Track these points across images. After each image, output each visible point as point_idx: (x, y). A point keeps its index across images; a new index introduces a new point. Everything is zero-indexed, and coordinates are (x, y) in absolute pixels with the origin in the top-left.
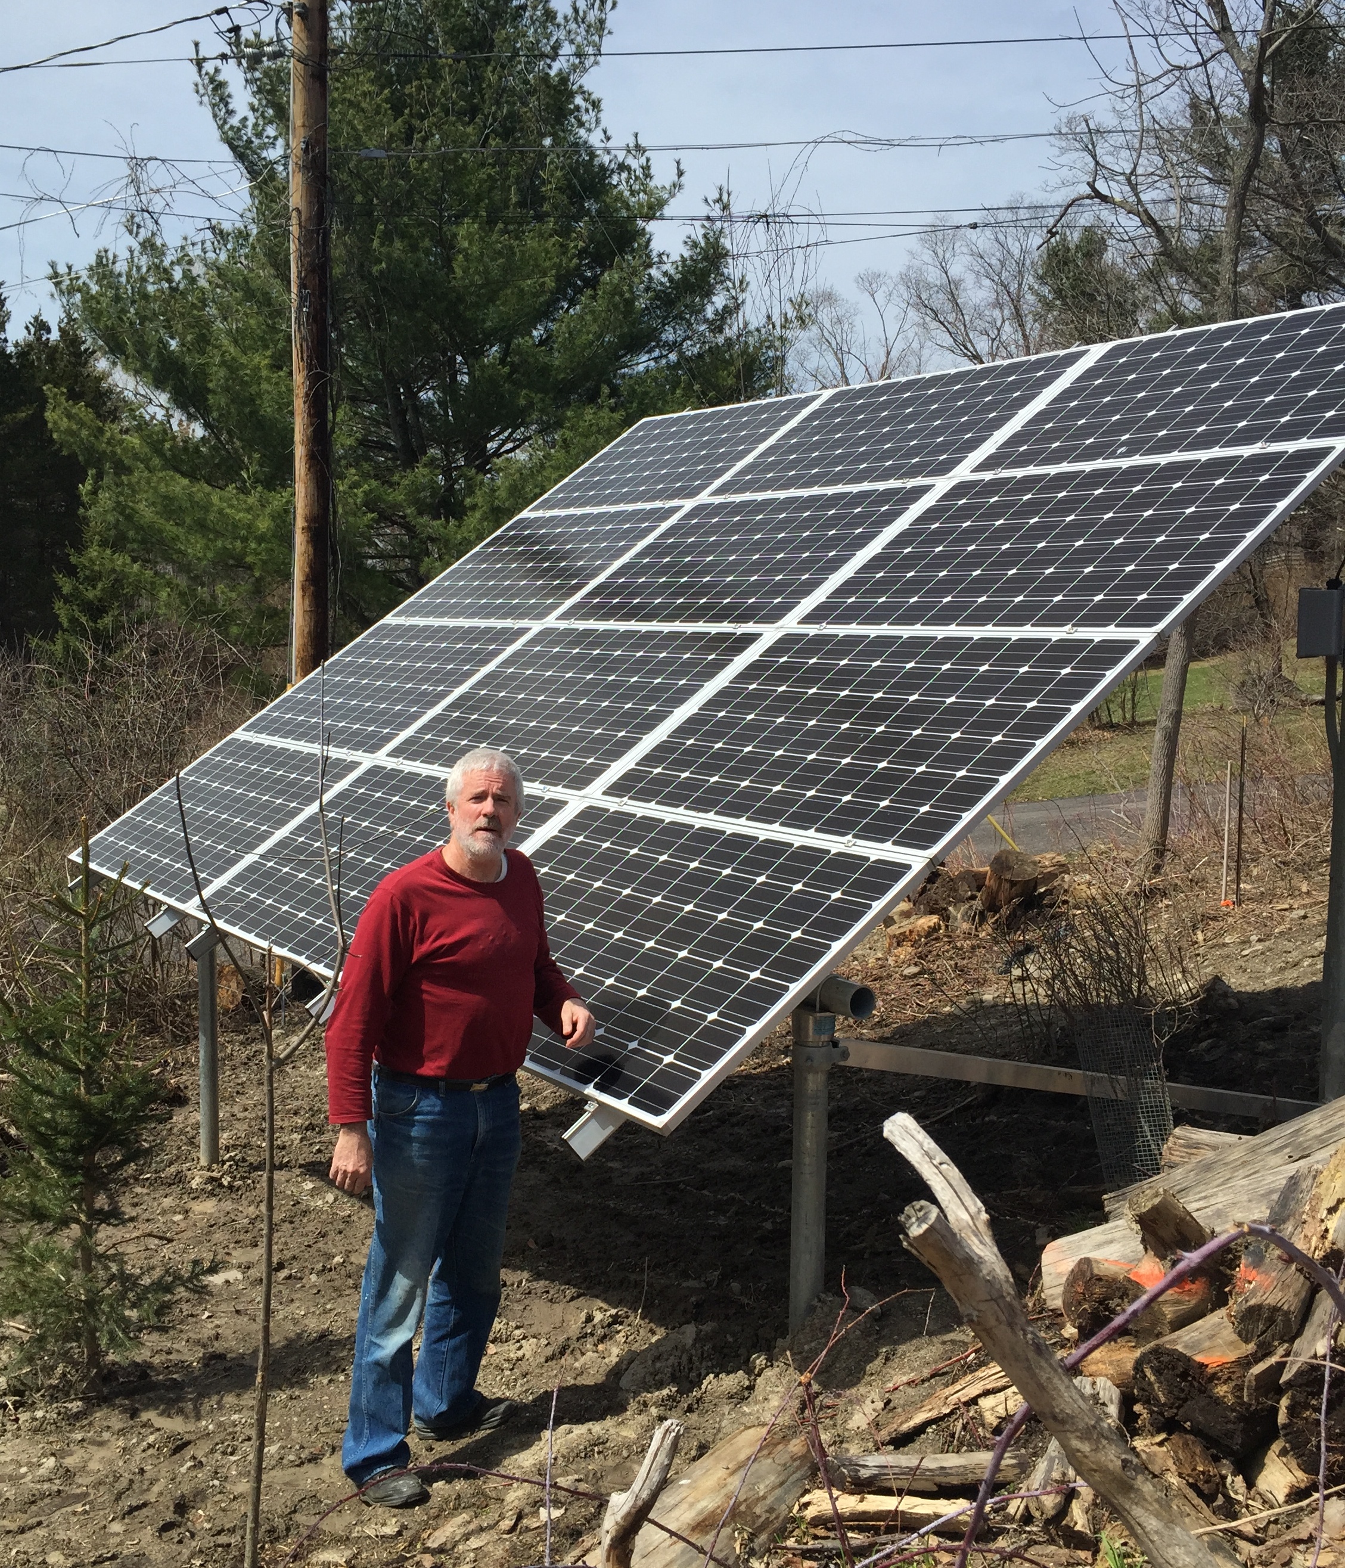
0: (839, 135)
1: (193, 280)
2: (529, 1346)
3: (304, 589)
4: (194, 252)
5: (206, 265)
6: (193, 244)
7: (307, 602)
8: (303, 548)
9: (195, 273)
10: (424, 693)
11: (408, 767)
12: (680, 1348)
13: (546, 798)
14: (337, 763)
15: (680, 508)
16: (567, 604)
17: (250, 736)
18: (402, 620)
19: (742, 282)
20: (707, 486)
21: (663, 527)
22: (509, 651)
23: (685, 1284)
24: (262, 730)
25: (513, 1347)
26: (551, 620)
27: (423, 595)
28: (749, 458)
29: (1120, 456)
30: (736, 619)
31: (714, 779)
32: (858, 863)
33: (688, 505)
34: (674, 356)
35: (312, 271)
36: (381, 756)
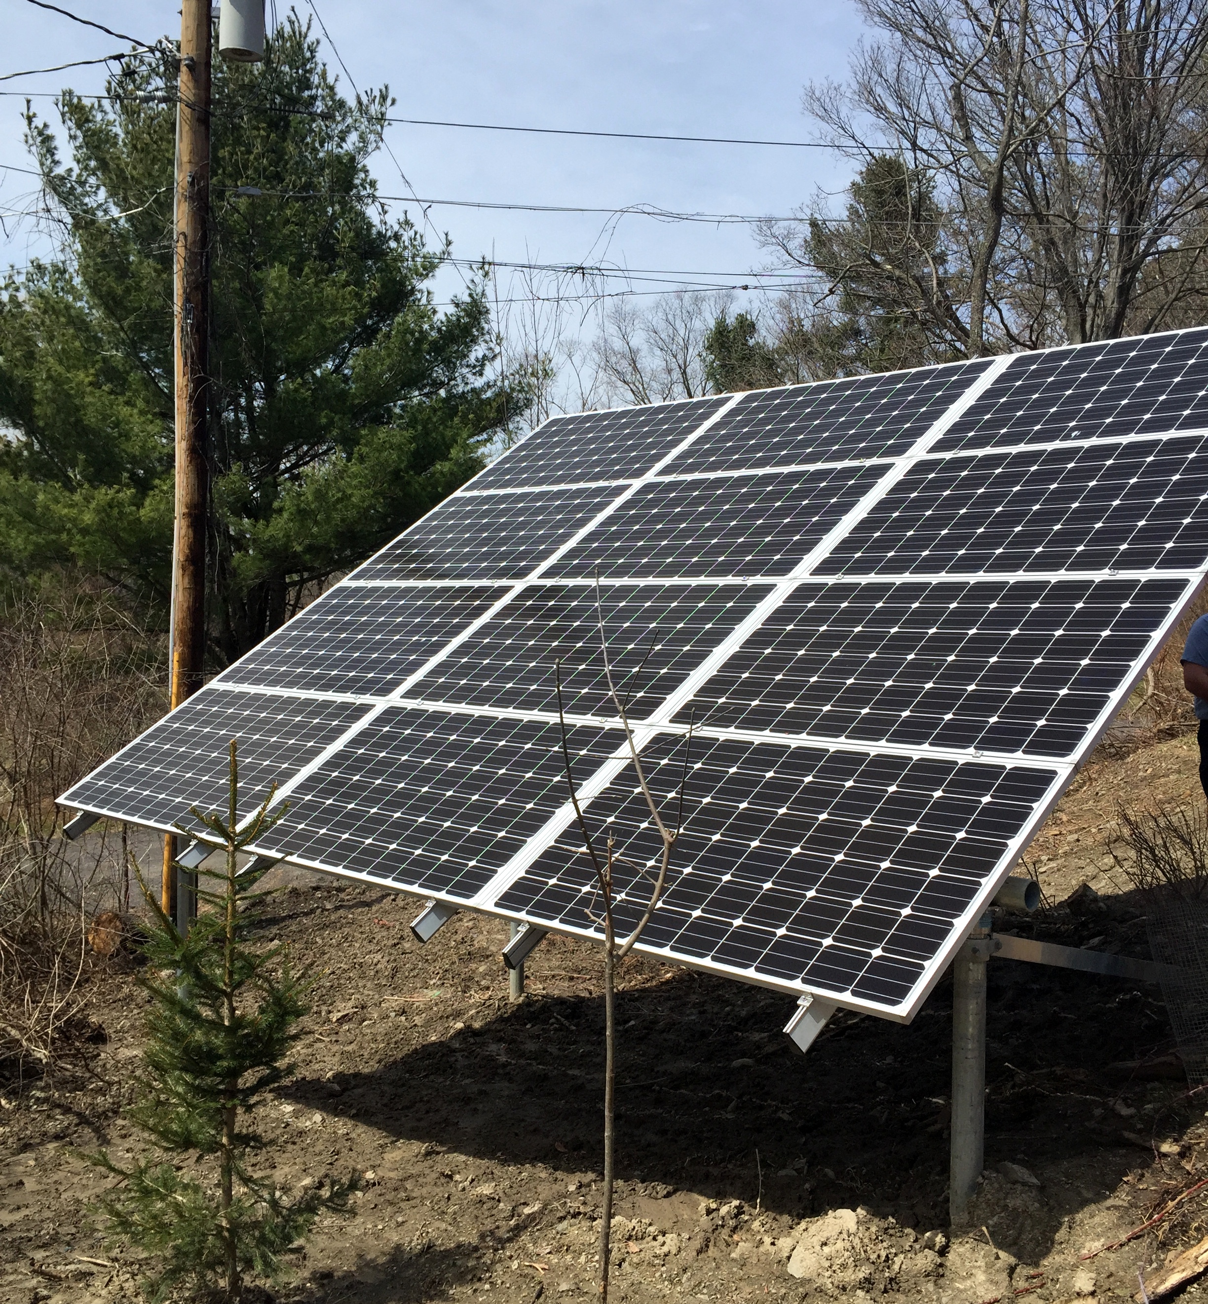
0: (640, 207)
1: (19, 305)
2: (671, 1242)
3: (184, 569)
4: (20, 279)
5: (29, 292)
6: (19, 273)
7: (186, 580)
8: (183, 532)
9: (21, 299)
10: (418, 644)
11: (431, 706)
12: (845, 1232)
13: (607, 728)
14: (345, 706)
15: (629, 486)
16: (544, 566)
17: (230, 686)
18: (361, 583)
19: (498, 337)
20: (649, 469)
21: (619, 501)
22: (498, 606)
23: (782, 1173)
24: (242, 680)
25: (654, 1243)
26: (533, 579)
27: (376, 562)
28: (683, 446)
29: (1076, 438)
30: (740, 573)
31: (789, 706)
32: (995, 771)
33: (637, 484)
34: (442, 393)
35: (196, 288)
36: (395, 699)
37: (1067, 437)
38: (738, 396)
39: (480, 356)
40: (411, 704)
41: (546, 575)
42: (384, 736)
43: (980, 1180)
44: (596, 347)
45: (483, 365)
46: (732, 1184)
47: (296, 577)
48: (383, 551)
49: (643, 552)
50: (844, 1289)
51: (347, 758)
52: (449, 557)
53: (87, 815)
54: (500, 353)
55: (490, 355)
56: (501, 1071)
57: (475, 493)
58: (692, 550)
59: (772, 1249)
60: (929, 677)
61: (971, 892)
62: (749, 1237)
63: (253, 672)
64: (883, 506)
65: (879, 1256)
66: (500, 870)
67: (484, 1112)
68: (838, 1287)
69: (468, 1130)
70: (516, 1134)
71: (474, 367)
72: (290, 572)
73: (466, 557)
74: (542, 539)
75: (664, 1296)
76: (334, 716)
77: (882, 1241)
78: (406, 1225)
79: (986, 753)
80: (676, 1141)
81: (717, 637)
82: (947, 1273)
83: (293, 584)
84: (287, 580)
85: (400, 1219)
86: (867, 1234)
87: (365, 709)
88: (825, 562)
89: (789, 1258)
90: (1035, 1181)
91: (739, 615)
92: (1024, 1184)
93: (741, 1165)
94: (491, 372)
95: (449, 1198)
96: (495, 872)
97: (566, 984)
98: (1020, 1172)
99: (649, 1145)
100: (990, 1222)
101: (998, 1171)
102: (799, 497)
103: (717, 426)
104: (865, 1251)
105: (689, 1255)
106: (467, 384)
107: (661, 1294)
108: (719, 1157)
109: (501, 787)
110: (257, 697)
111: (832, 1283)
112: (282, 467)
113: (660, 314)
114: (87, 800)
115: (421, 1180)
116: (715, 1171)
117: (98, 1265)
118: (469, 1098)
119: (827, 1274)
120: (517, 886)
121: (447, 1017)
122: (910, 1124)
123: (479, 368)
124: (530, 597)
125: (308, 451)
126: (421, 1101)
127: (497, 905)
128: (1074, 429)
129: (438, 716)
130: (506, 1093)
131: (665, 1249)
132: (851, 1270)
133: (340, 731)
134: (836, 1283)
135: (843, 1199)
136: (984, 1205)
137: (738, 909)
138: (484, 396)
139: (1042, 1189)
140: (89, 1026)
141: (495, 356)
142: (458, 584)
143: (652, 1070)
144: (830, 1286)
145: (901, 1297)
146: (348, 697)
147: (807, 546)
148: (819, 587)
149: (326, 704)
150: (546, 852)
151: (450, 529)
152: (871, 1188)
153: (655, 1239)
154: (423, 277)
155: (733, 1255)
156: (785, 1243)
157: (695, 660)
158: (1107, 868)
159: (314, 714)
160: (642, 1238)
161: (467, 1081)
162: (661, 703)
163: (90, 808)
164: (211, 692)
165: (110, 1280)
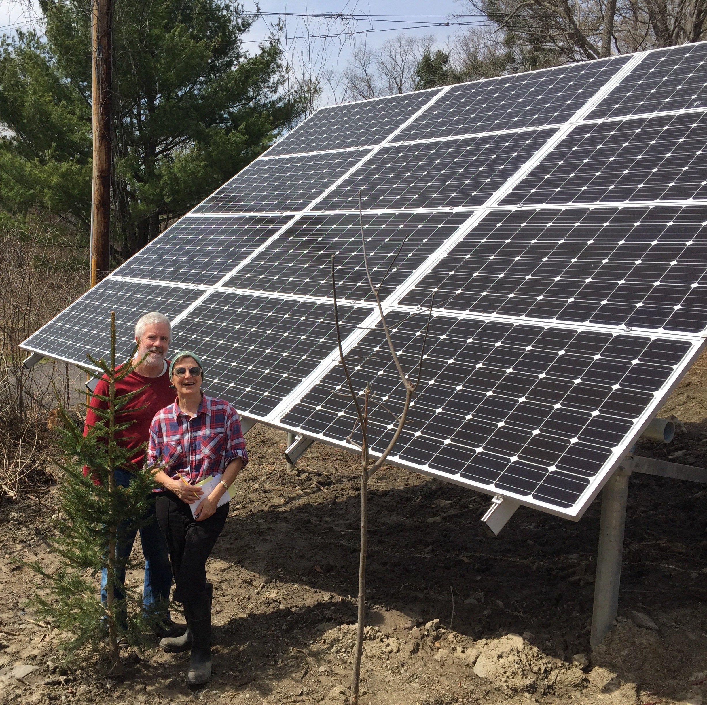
2: (393, 643)
3: (98, 209)
4: (9, 42)
7: (99, 216)
8: (97, 187)
10: (233, 252)
11: (241, 292)
12: (515, 650)
13: (355, 307)
14: (188, 291)
15: (371, 150)
16: (315, 202)
17: (119, 278)
18: (199, 215)
19: (287, 68)
20: (384, 138)
21: (364, 160)
22: (285, 228)
23: (467, 601)
24: (126, 275)
25: (382, 644)
26: (307, 211)
27: (209, 201)
28: (408, 123)
29: (697, 106)
30: (447, 205)
31: (484, 294)
32: (643, 341)
33: (377, 148)
34: (251, 104)
35: (104, 36)
36: (218, 287)
37: (691, 106)
38: (446, 89)
39: (276, 80)
40: (228, 290)
41: (315, 208)
42: (212, 311)
43: (615, 622)
44: (346, 74)
45: (277, 87)
46: (433, 606)
47: (165, 217)
48: (213, 195)
49: (380, 192)
50: (515, 690)
51: (188, 324)
52: (253, 198)
53: (36, 355)
54: (288, 79)
55: (282, 80)
56: (281, 516)
57: (271, 157)
58: (414, 190)
59: (462, 655)
60: (588, 275)
61: (625, 429)
62: (446, 645)
63: (133, 270)
64: (551, 157)
65: (540, 669)
66: (284, 399)
67: (271, 541)
68: (511, 689)
69: (261, 552)
70: (291, 558)
71: (272, 87)
72: (161, 214)
73: (264, 198)
74: (313, 186)
75: (389, 682)
76: (181, 297)
77: (541, 658)
78: (222, 614)
79: (634, 328)
80: (393, 571)
81: (432, 248)
82: (590, 685)
83: (163, 220)
84: (160, 219)
85: (218, 609)
86: (530, 653)
87: (200, 293)
88: (509, 196)
89: (474, 663)
90: (655, 625)
91: (447, 233)
92: (648, 628)
93: (437, 593)
94: (282, 90)
95: (249, 598)
96: (281, 400)
97: (321, 463)
98: (643, 618)
99: (375, 572)
100: (623, 653)
101: (627, 617)
102: (489, 153)
103: (431, 109)
104: (530, 665)
105: (404, 654)
106: (267, 98)
107: (387, 680)
108: (423, 586)
109: (285, 345)
110: (136, 285)
111: (507, 686)
112: (157, 151)
113: (386, 52)
114: (36, 346)
115: (232, 583)
116: (421, 596)
117: (39, 626)
118: (262, 532)
119: (504, 679)
120: (295, 409)
121: (249, 480)
122: (554, 572)
123: (274, 89)
124: (305, 223)
125: (172, 141)
126: (233, 532)
127: (282, 421)
128: (695, 100)
129: (246, 298)
130: (284, 530)
131: (389, 649)
132: (520, 677)
133: (184, 307)
134: (510, 686)
135: (510, 623)
136: (617, 641)
137: (448, 433)
138: (278, 105)
139: (659, 631)
140: (45, 475)
141: (284, 81)
142: (259, 214)
143: (376, 521)
144: (506, 688)
145: (557, 700)
146: (190, 286)
147: (496, 186)
148: (505, 213)
149: (177, 290)
150: (314, 388)
151: (255, 181)
152: (529, 617)
153: (382, 640)
154: (242, 31)
155: (436, 657)
156: (471, 653)
157: (416, 263)
158: (681, 403)
159: (169, 296)
160: (374, 639)
161: (261, 521)
162: (393, 291)
163: (38, 350)
164: (109, 281)
165: (44, 637)
